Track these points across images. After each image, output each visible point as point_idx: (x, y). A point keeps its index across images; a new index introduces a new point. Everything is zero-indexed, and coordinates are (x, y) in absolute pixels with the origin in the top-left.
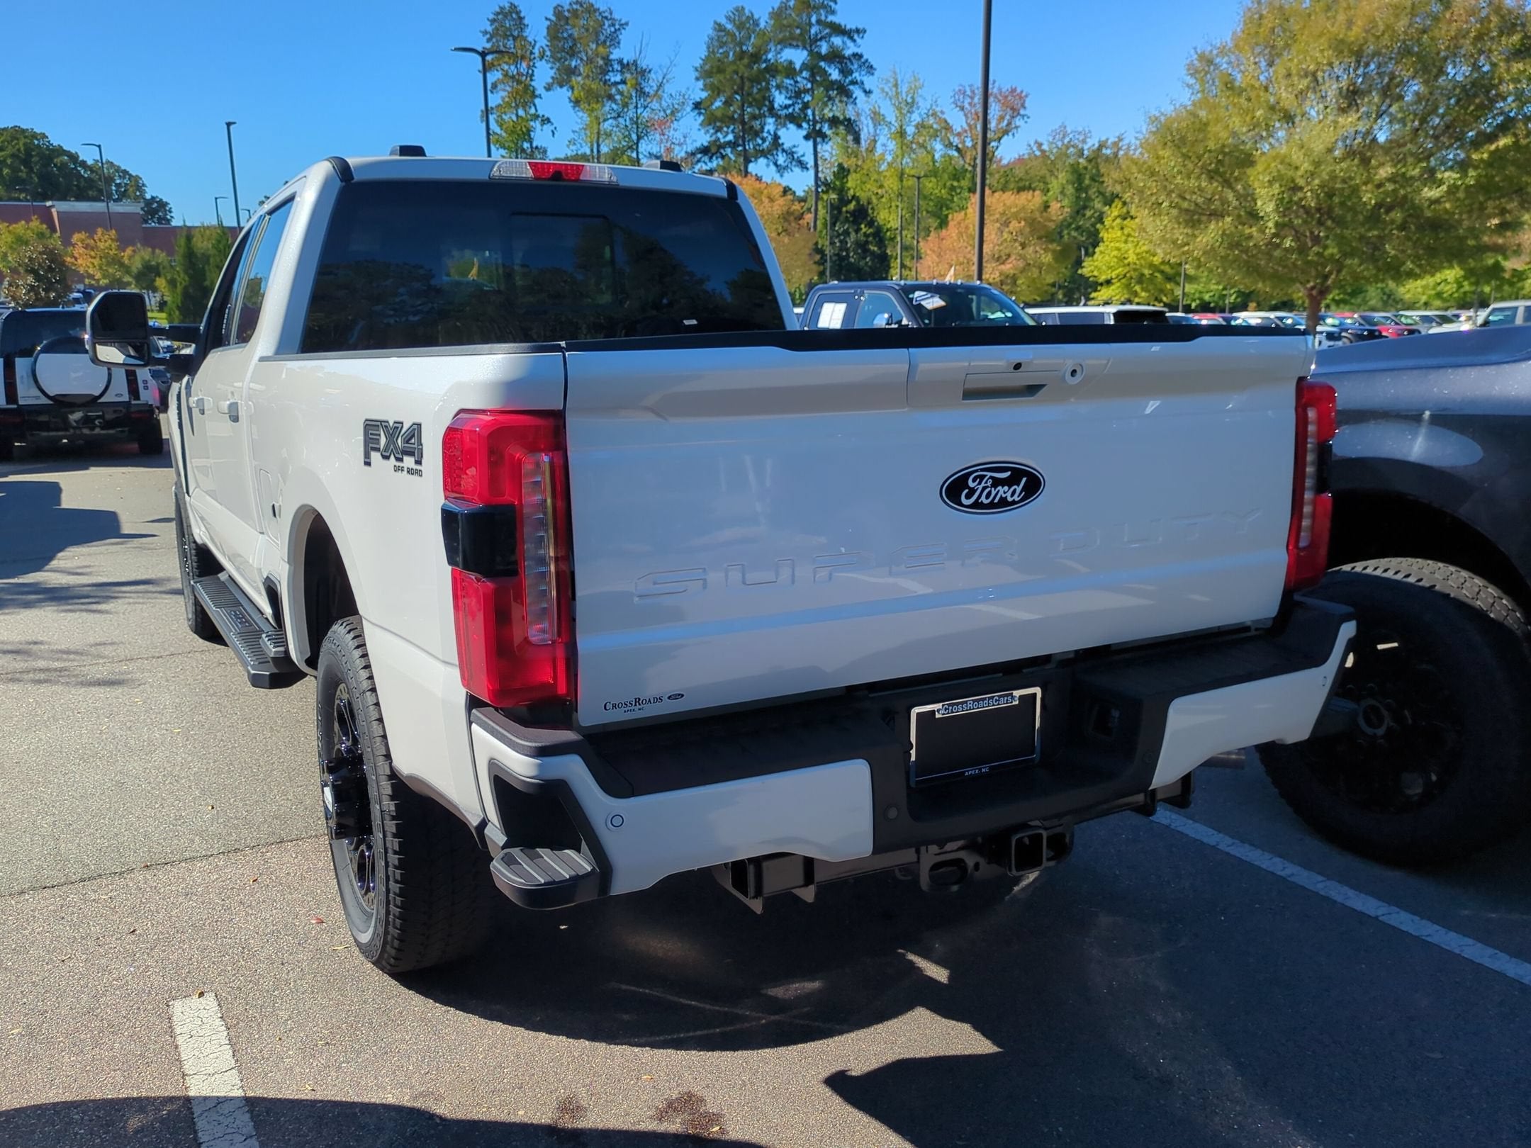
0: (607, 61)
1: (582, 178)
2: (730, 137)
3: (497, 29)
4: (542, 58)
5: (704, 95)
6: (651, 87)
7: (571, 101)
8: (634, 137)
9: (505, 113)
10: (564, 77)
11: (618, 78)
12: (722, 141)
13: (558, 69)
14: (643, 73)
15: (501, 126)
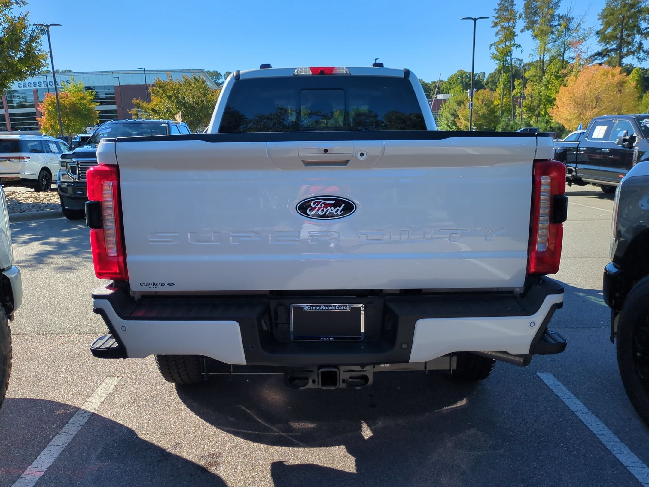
0: (553, 16)
1: (334, 72)
2: (614, 46)
3: (501, 8)
4: (520, 17)
5: (602, 27)
6: (573, 25)
7: (532, 36)
8: (562, 50)
9: (500, 44)
10: (530, 25)
11: (557, 23)
12: (609, 49)
13: (528, 22)
14: (569, 20)
15: (497, 50)
